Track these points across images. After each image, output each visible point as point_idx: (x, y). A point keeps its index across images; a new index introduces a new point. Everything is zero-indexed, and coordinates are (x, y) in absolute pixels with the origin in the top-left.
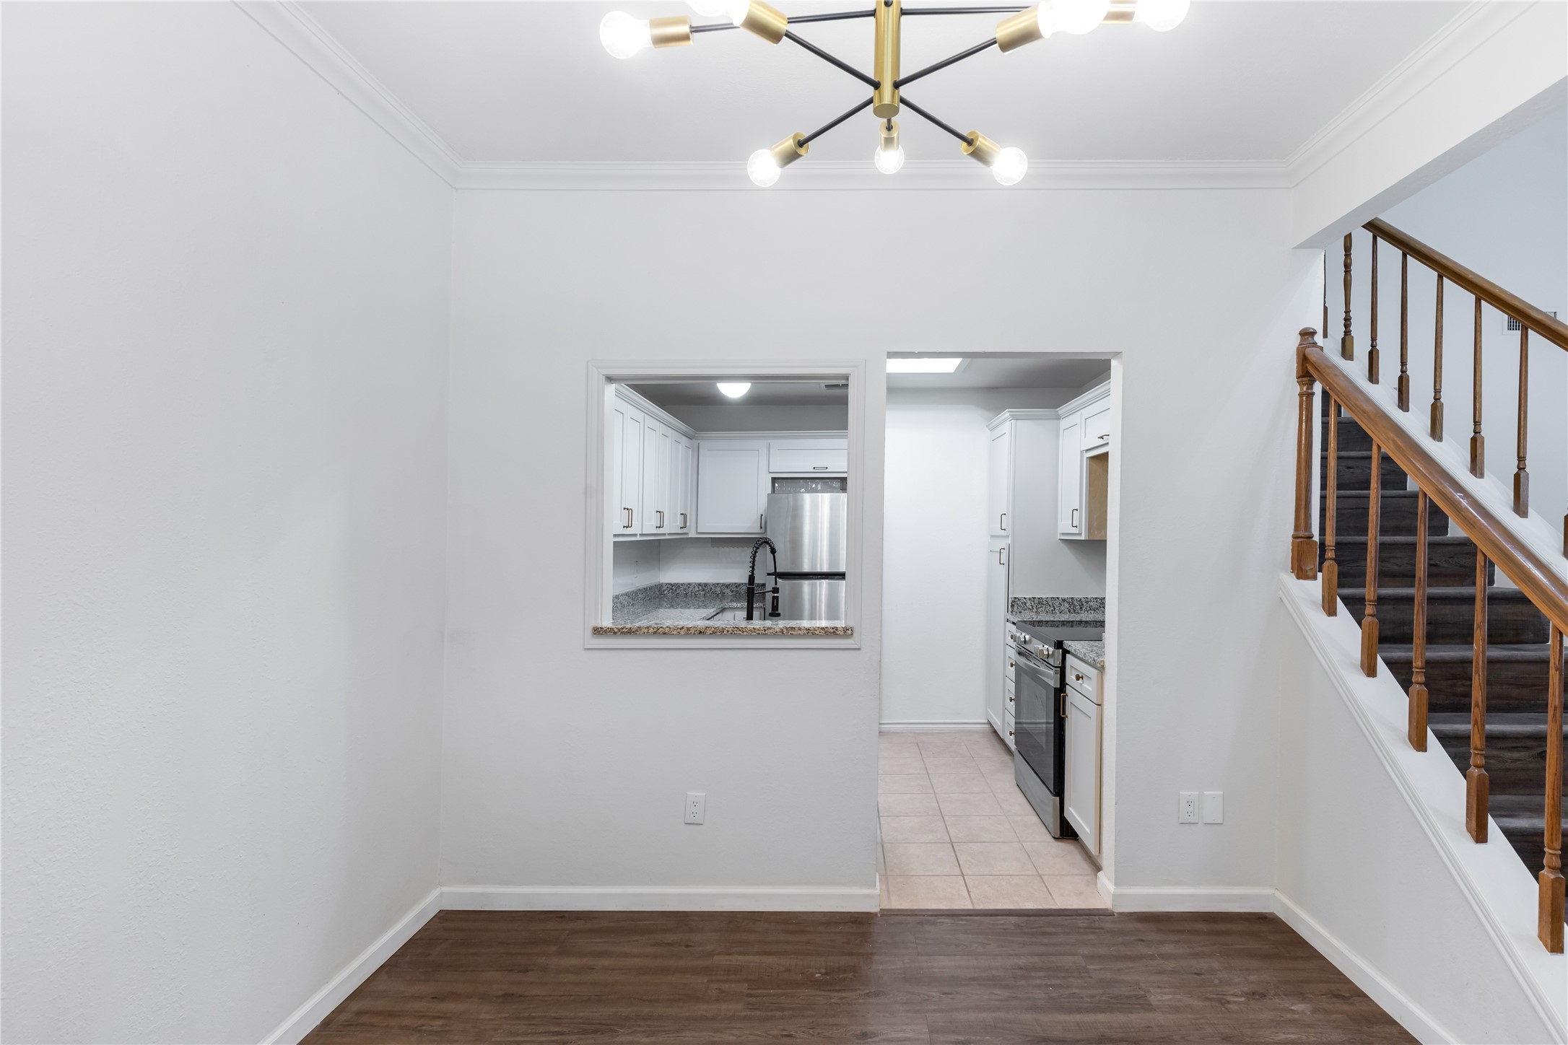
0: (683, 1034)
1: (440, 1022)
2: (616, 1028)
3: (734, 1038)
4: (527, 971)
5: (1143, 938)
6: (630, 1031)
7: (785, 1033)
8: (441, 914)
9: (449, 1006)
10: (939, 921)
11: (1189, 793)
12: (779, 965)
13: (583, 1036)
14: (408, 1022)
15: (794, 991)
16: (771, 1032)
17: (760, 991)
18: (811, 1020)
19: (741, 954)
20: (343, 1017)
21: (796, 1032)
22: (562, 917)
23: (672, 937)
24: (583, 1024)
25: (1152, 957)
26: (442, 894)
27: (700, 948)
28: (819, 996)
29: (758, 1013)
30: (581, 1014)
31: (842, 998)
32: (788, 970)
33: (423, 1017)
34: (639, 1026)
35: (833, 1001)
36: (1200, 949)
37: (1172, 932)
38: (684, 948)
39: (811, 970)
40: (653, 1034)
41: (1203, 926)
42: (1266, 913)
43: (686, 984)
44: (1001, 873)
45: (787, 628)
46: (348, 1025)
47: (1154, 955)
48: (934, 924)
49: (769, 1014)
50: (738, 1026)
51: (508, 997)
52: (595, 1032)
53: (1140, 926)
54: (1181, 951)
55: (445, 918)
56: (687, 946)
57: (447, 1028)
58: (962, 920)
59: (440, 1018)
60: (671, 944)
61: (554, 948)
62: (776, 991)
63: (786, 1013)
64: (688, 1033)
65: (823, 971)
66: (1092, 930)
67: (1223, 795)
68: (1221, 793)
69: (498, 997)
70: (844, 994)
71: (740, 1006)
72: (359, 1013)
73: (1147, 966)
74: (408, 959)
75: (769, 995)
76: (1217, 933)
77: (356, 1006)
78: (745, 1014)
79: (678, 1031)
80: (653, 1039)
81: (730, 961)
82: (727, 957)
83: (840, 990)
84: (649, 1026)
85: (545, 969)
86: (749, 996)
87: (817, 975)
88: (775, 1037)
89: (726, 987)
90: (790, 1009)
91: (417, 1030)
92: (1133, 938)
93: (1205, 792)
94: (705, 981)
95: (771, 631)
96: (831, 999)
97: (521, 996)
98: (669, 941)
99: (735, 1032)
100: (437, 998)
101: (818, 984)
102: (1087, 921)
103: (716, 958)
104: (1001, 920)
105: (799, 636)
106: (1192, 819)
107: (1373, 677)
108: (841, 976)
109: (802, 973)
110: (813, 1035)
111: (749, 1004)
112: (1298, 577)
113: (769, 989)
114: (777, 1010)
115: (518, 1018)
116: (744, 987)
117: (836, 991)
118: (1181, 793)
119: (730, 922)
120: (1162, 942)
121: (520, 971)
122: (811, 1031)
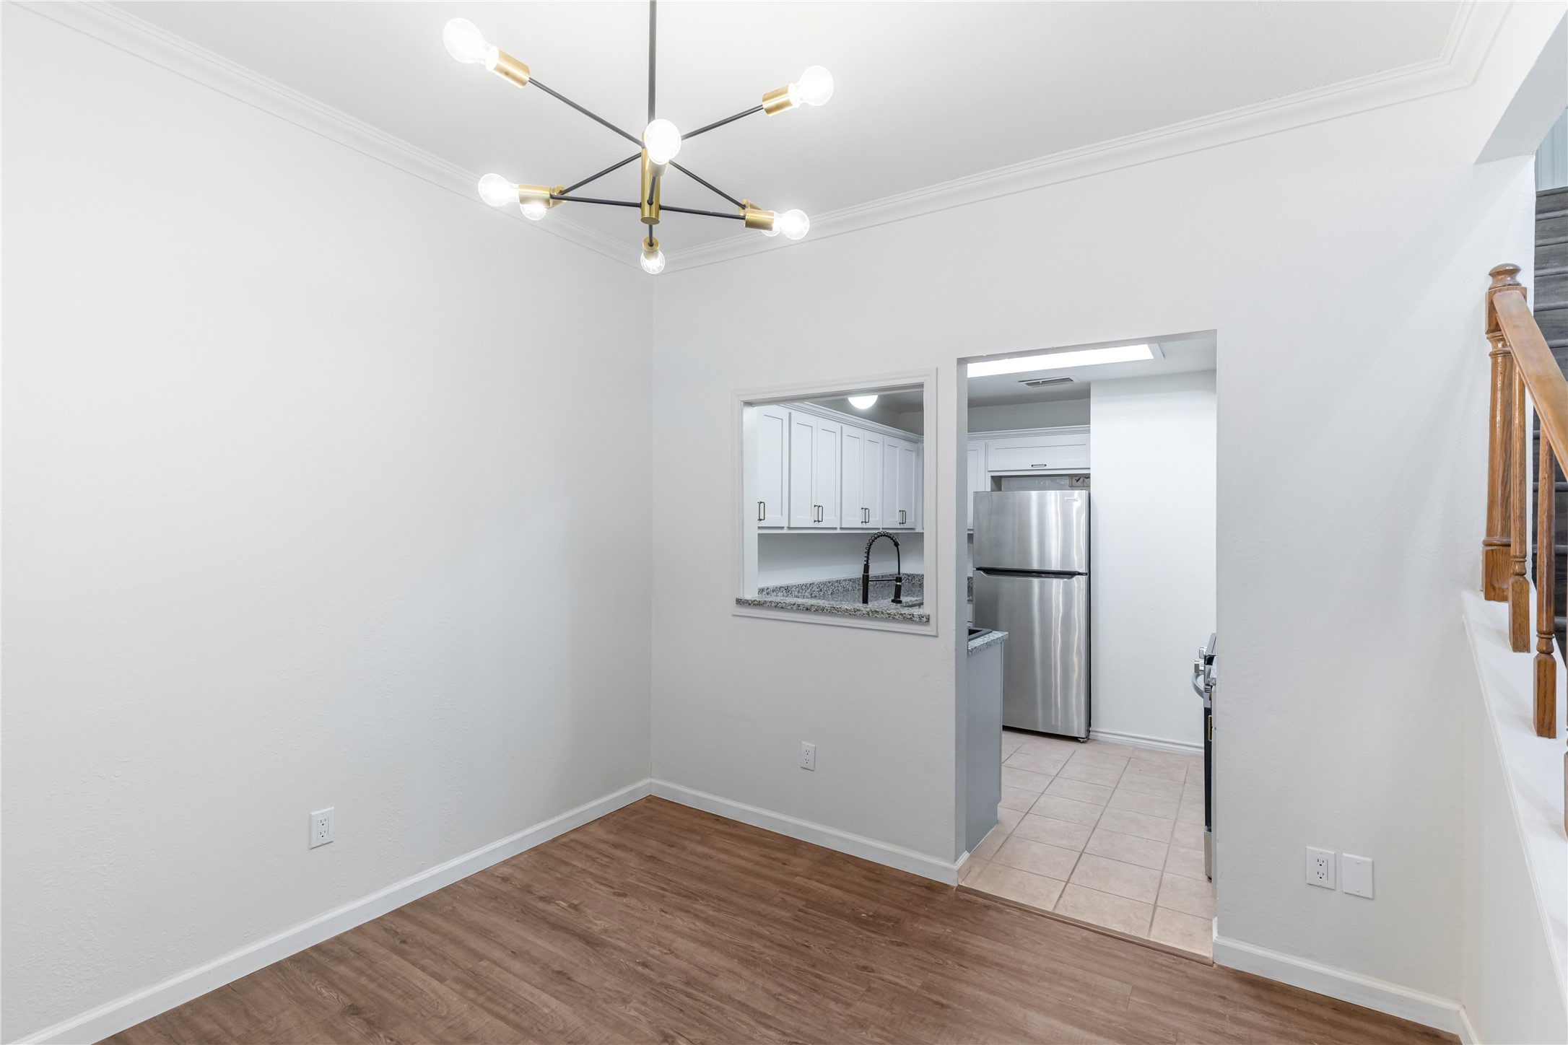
0: (737, 918)
1: (607, 860)
2: (698, 898)
3: (768, 933)
4: (673, 846)
5: (1228, 997)
6: (706, 903)
7: (806, 944)
8: (649, 798)
9: (618, 853)
10: (1008, 911)
11: (1320, 850)
12: (840, 898)
13: (675, 896)
14: (592, 853)
15: (836, 919)
16: (797, 940)
17: (810, 910)
18: (832, 942)
19: (818, 881)
20: (564, 840)
21: (815, 946)
22: (717, 820)
23: (779, 855)
24: (682, 889)
25: (1221, 1016)
26: (651, 783)
27: (792, 868)
28: (852, 929)
29: (797, 924)
30: (685, 883)
31: (868, 937)
32: (844, 904)
33: (601, 853)
34: (714, 903)
35: (861, 936)
36: (1295, 1031)
37: (1273, 1003)
38: (781, 864)
39: (861, 910)
40: (719, 911)
41: (1327, 1014)
42: (1444, 1032)
43: (763, 888)
44: (1112, 892)
45: (872, 612)
46: (564, 845)
47: (1225, 1015)
48: (1000, 911)
49: (805, 927)
50: (777, 927)
51: (652, 858)
52: (685, 896)
53: (1236, 986)
54: (1267, 1024)
55: (651, 799)
56: (784, 864)
57: (608, 864)
58: (1031, 917)
59: (608, 857)
60: (774, 859)
61: (699, 838)
62: (823, 914)
63: (818, 931)
64: (741, 919)
65: (871, 913)
66: (1170, 970)
67: (1373, 862)
68: (1370, 860)
69: (646, 856)
70: (873, 935)
71: (789, 915)
72: (572, 840)
73: (1204, 1021)
74: (615, 818)
75: (815, 915)
76: (1340, 1026)
77: (573, 836)
78: (788, 921)
79: (735, 915)
80: (716, 914)
81: (806, 883)
82: (806, 880)
83: (872, 931)
84: (719, 905)
85: (684, 849)
86: (800, 910)
87: (864, 915)
88: (798, 943)
89: (789, 899)
90: (823, 930)
91: (593, 860)
92: (1216, 993)
93: (1345, 854)
94: (778, 890)
95: (859, 613)
96: (859, 934)
97: (659, 860)
98: (774, 857)
99: (772, 930)
100: (616, 846)
101: (858, 921)
102: (1172, 961)
103: (798, 878)
104: (1072, 930)
105: (882, 619)
106: (1323, 882)
107: (1550, 737)
108: (882, 922)
109: (853, 910)
110: (825, 953)
111: (796, 916)
112: (1488, 598)
113: (819, 911)
114: (813, 927)
115: (649, 873)
116: (801, 904)
117: (869, 931)
118: (1308, 847)
119: (827, 857)
120: (1249, 1008)
121: (669, 845)
122: (826, 950)
